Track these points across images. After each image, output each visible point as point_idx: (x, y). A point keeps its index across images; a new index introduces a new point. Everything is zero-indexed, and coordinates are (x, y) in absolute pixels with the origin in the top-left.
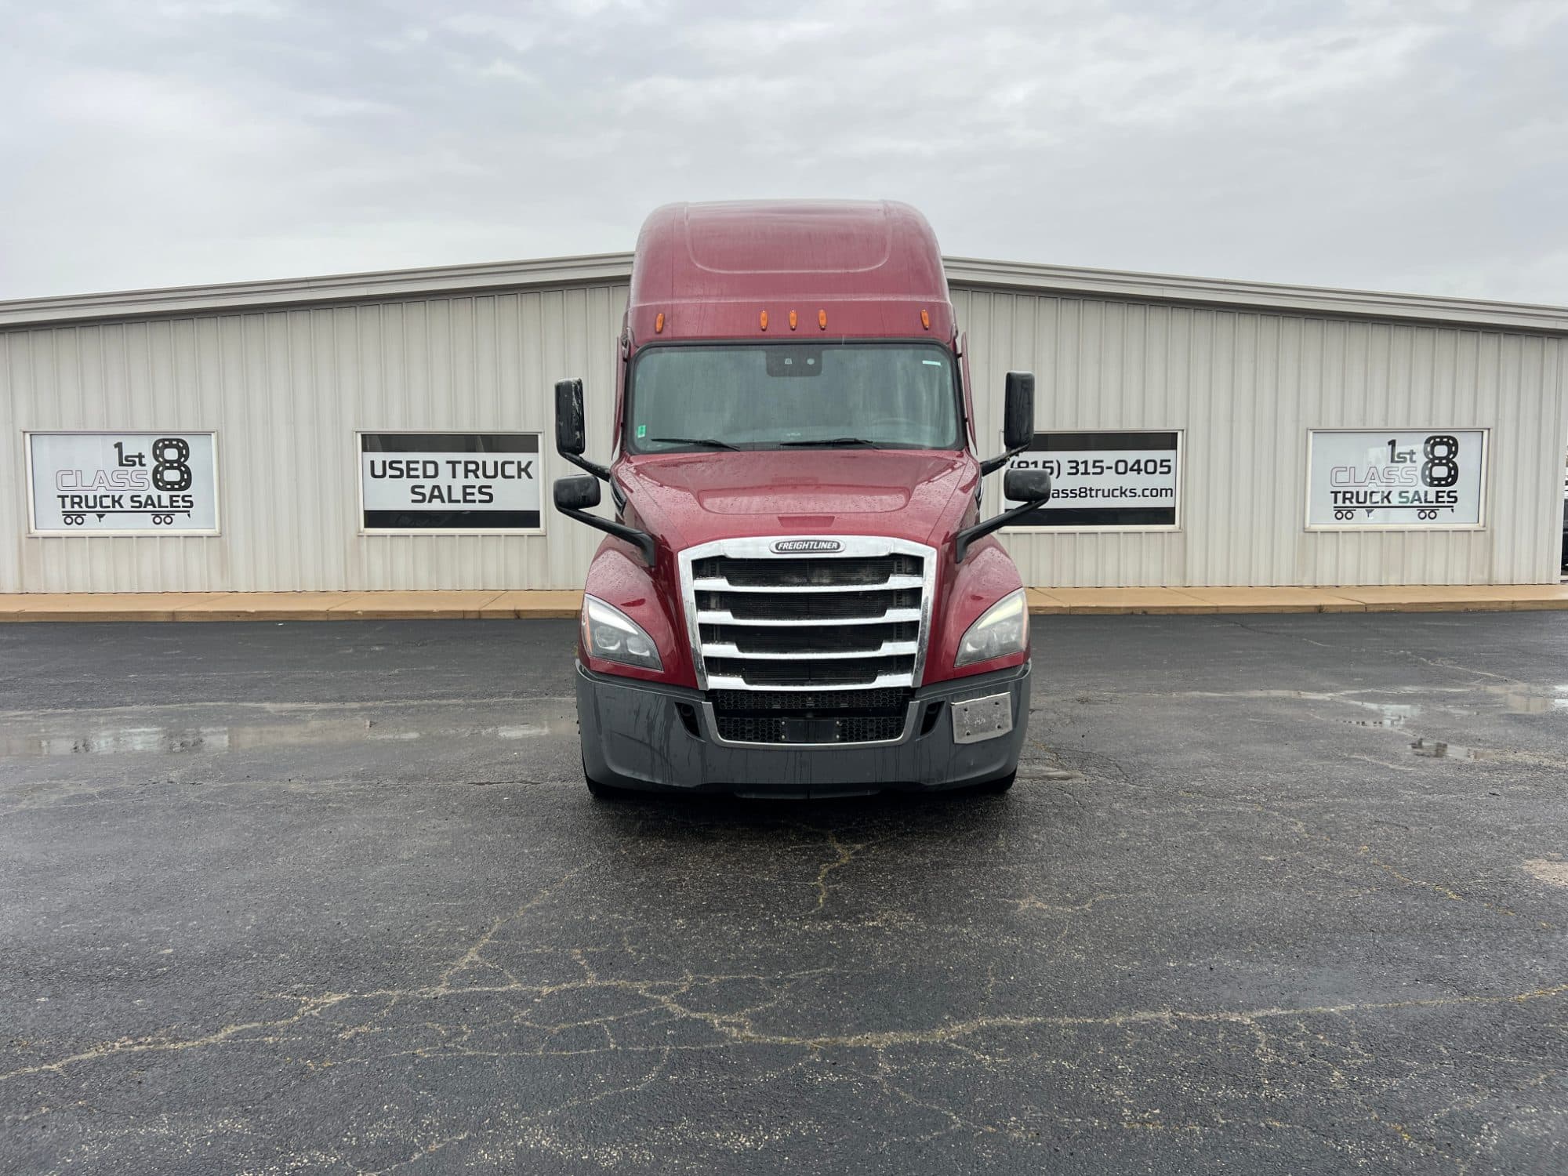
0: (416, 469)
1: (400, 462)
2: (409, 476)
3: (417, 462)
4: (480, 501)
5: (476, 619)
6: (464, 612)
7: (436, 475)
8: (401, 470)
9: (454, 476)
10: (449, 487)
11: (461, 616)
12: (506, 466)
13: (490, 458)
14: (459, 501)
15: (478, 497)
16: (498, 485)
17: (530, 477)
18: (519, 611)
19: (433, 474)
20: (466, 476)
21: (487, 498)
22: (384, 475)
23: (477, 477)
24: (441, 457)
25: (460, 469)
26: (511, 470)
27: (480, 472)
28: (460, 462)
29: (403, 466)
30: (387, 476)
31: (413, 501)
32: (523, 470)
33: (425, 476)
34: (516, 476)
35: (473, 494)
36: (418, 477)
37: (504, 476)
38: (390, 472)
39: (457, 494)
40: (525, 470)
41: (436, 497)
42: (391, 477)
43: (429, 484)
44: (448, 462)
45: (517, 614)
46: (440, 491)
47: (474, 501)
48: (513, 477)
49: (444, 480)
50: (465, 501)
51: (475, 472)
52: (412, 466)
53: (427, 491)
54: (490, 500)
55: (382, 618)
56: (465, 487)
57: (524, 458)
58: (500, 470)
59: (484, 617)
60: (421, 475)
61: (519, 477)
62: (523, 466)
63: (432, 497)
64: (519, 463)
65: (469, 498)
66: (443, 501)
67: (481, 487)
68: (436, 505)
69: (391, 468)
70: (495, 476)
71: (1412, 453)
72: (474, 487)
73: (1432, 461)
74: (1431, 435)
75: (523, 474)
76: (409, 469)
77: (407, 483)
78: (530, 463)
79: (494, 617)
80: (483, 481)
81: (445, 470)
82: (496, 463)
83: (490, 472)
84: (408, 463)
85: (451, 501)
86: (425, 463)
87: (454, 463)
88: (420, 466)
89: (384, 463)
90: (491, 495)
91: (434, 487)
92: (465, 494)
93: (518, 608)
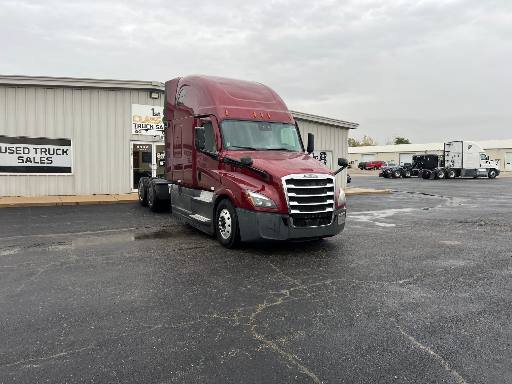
0: (20, 151)
1: (13, 148)
2: (17, 153)
3: (21, 148)
4: (47, 163)
5: (61, 206)
6: (56, 203)
7: (29, 153)
8: (13, 151)
9: (36, 153)
10: (34, 158)
11: (55, 205)
12: (58, 150)
13: (51, 147)
14: (38, 163)
15: (46, 161)
16: (54, 157)
17: (67, 155)
18: (78, 202)
19: (27, 152)
20: (41, 154)
21: (50, 162)
22: (6, 152)
23: (46, 154)
24: (31, 147)
25: (39, 151)
26: (60, 152)
27: (47, 153)
28: (39, 148)
29: (14, 149)
30: (7, 152)
31: (19, 162)
32: (64, 152)
33: (24, 153)
34: (62, 154)
35: (44, 160)
36: (21, 153)
37: (57, 154)
38: (8, 151)
39: (38, 160)
40: (66, 152)
41: (29, 161)
42: (9, 153)
43: (25, 156)
44: (34, 148)
45: (77, 203)
46: (30, 159)
47: (45, 163)
48: (61, 155)
49: (32, 154)
50: (41, 163)
51: (45, 152)
52: (18, 149)
53: (25, 159)
54: (51, 163)
55: (22, 206)
56: (41, 158)
57: (65, 148)
58: (55, 152)
59: (64, 205)
60: (22, 153)
61: (63, 154)
62: (65, 151)
63: (27, 161)
64: (63, 150)
65: (42, 162)
66: (31, 163)
67: (47, 158)
68: (29, 164)
69: (9, 149)
70: (54, 154)
71: (317, 156)
72: (45, 158)
73: (321, 158)
74: (321, 152)
75: (65, 153)
76: (17, 150)
77: (16, 156)
78: (67, 150)
79: (68, 204)
80: (48, 156)
81: (32, 152)
82: (54, 149)
83: (51, 152)
84: (17, 148)
85: (35, 163)
86: (24, 148)
87: (36, 149)
88: (22, 149)
89: (6, 148)
90: (52, 161)
91: (28, 158)
92: (41, 160)
93: (78, 201)
